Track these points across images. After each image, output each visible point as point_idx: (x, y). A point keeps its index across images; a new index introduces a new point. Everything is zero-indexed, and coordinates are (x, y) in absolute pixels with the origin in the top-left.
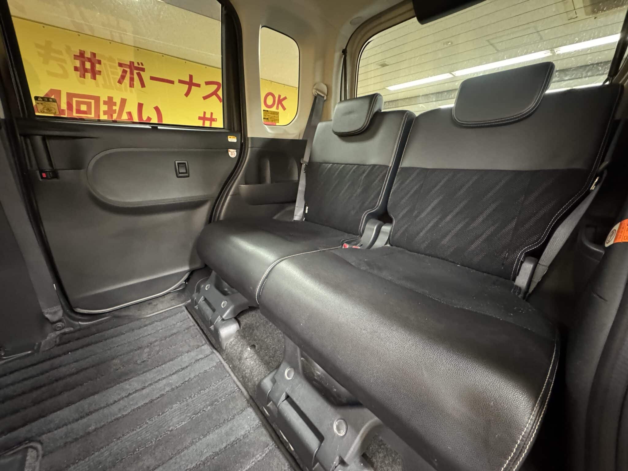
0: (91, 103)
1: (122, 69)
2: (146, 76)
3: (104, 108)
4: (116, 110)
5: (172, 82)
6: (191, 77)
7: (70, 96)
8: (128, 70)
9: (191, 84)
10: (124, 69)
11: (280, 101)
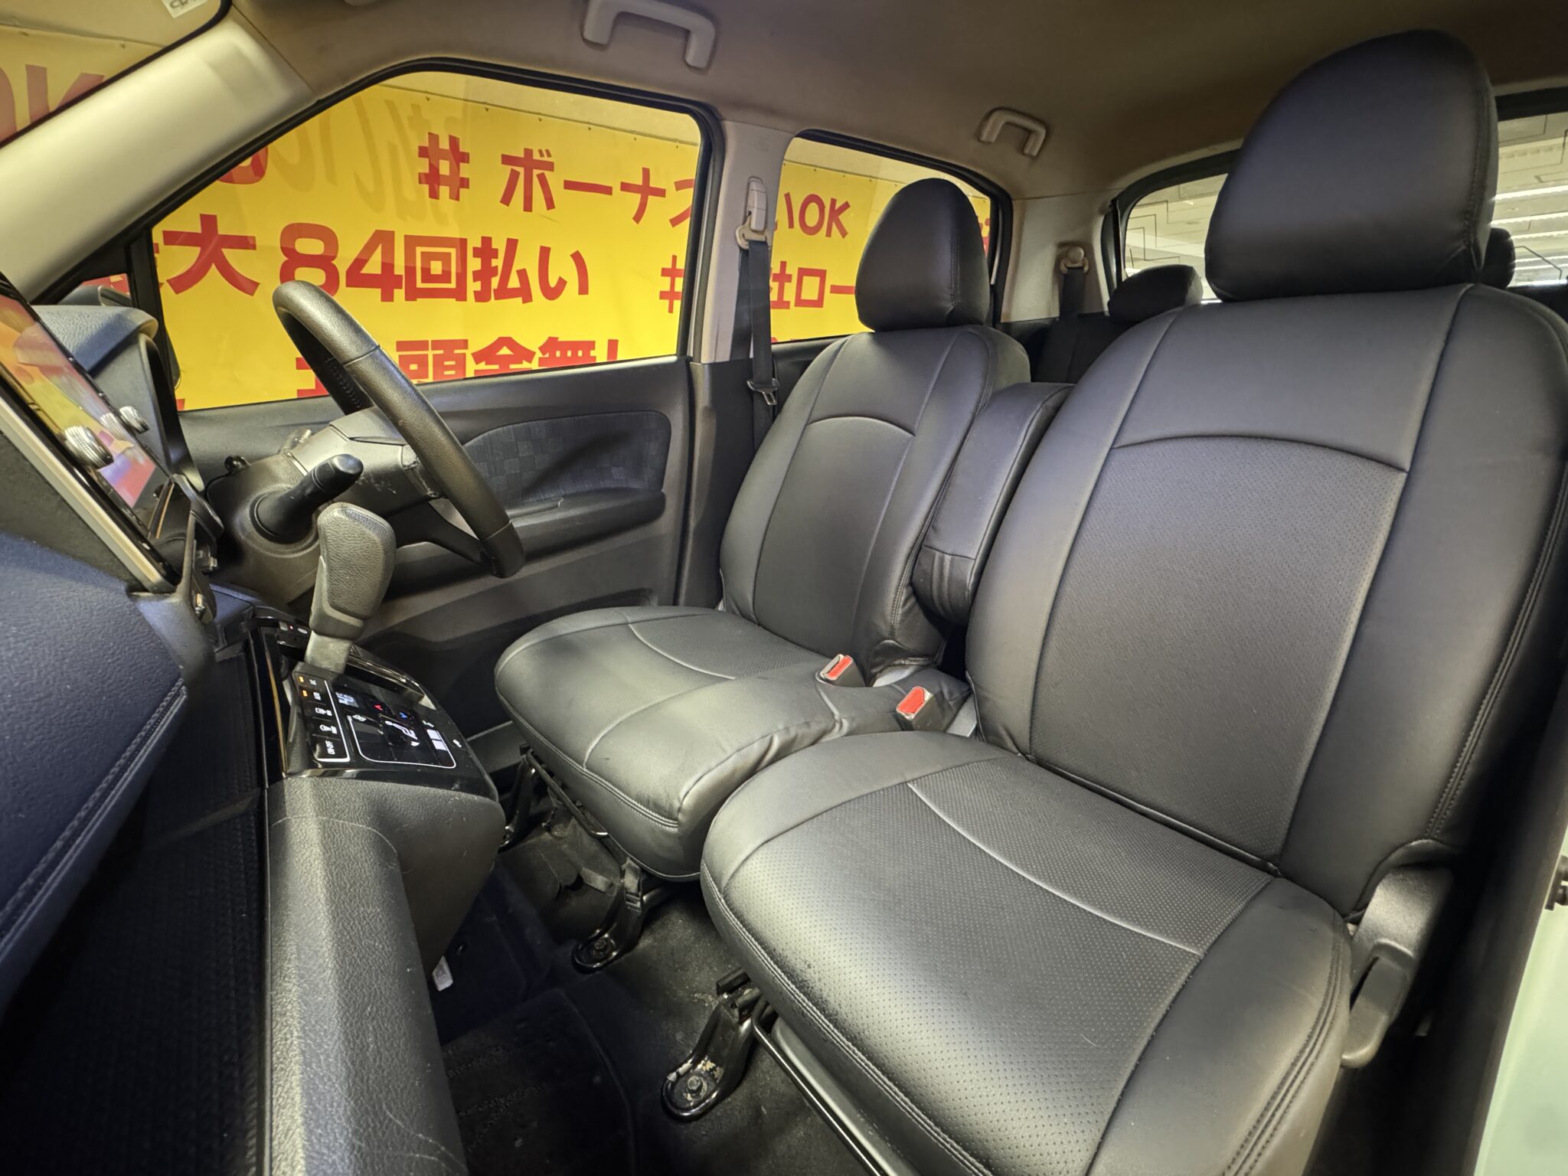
0: (449, 254)
1: (508, 168)
2: (555, 180)
3: (474, 264)
4: (496, 267)
5: (608, 190)
6: (646, 173)
7: (411, 242)
8: (521, 170)
9: (646, 190)
10: (512, 170)
11: (837, 211)
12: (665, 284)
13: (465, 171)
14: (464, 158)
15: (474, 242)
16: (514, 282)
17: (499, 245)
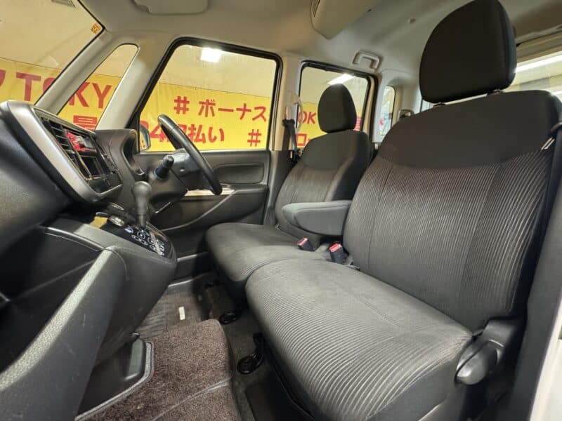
1: (201, 105)
2: (215, 109)
4: (195, 133)
5: (232, 111)
6: (245, 105)
8: (205, 106)
9: (245, 110)
11: (311, 117)
12: (250, 138)
13: (188, 106)
14: (188, 102)
15: (189, 126)
16: (201, 137)
17: (197, 127)
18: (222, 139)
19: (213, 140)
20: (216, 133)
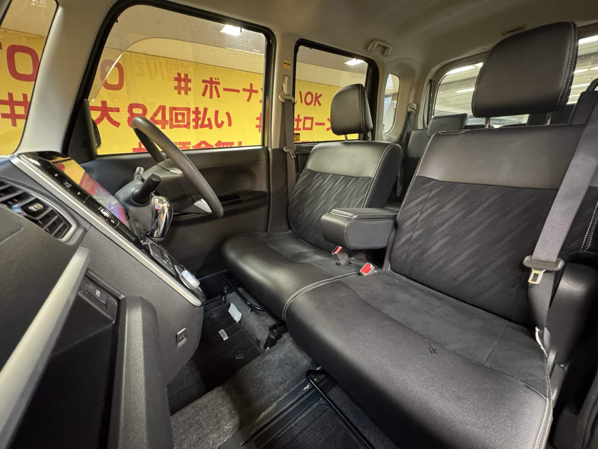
0: (184, 113)
2: (220, 88)
4: (200, 117)
5: (238, 91)
6: (251, 85)
7: (171, 109)
8: (209, 85)
9: (251, 91)
10: (206, 85)
11: (317, 98)
13: (190, 85)
14: (189, 81)
15: (193, 109)
16: (206, 122)
17: (201, 110)
18: (230, 124)
19: (219, 126)
20: (223, 117)
